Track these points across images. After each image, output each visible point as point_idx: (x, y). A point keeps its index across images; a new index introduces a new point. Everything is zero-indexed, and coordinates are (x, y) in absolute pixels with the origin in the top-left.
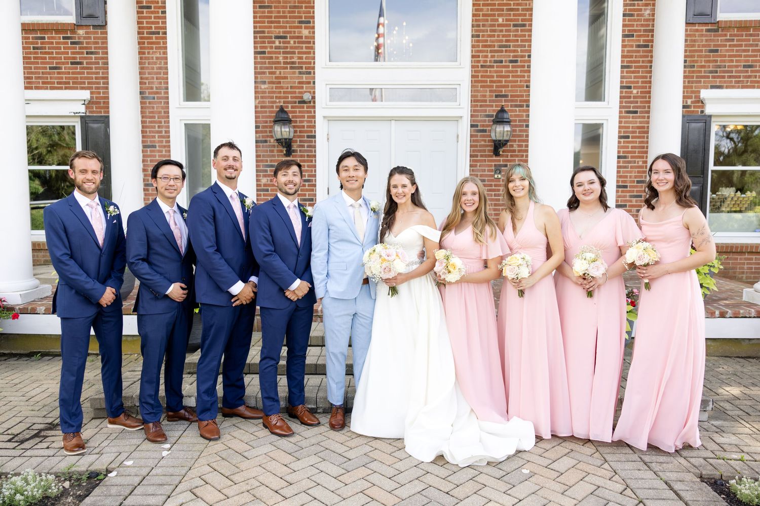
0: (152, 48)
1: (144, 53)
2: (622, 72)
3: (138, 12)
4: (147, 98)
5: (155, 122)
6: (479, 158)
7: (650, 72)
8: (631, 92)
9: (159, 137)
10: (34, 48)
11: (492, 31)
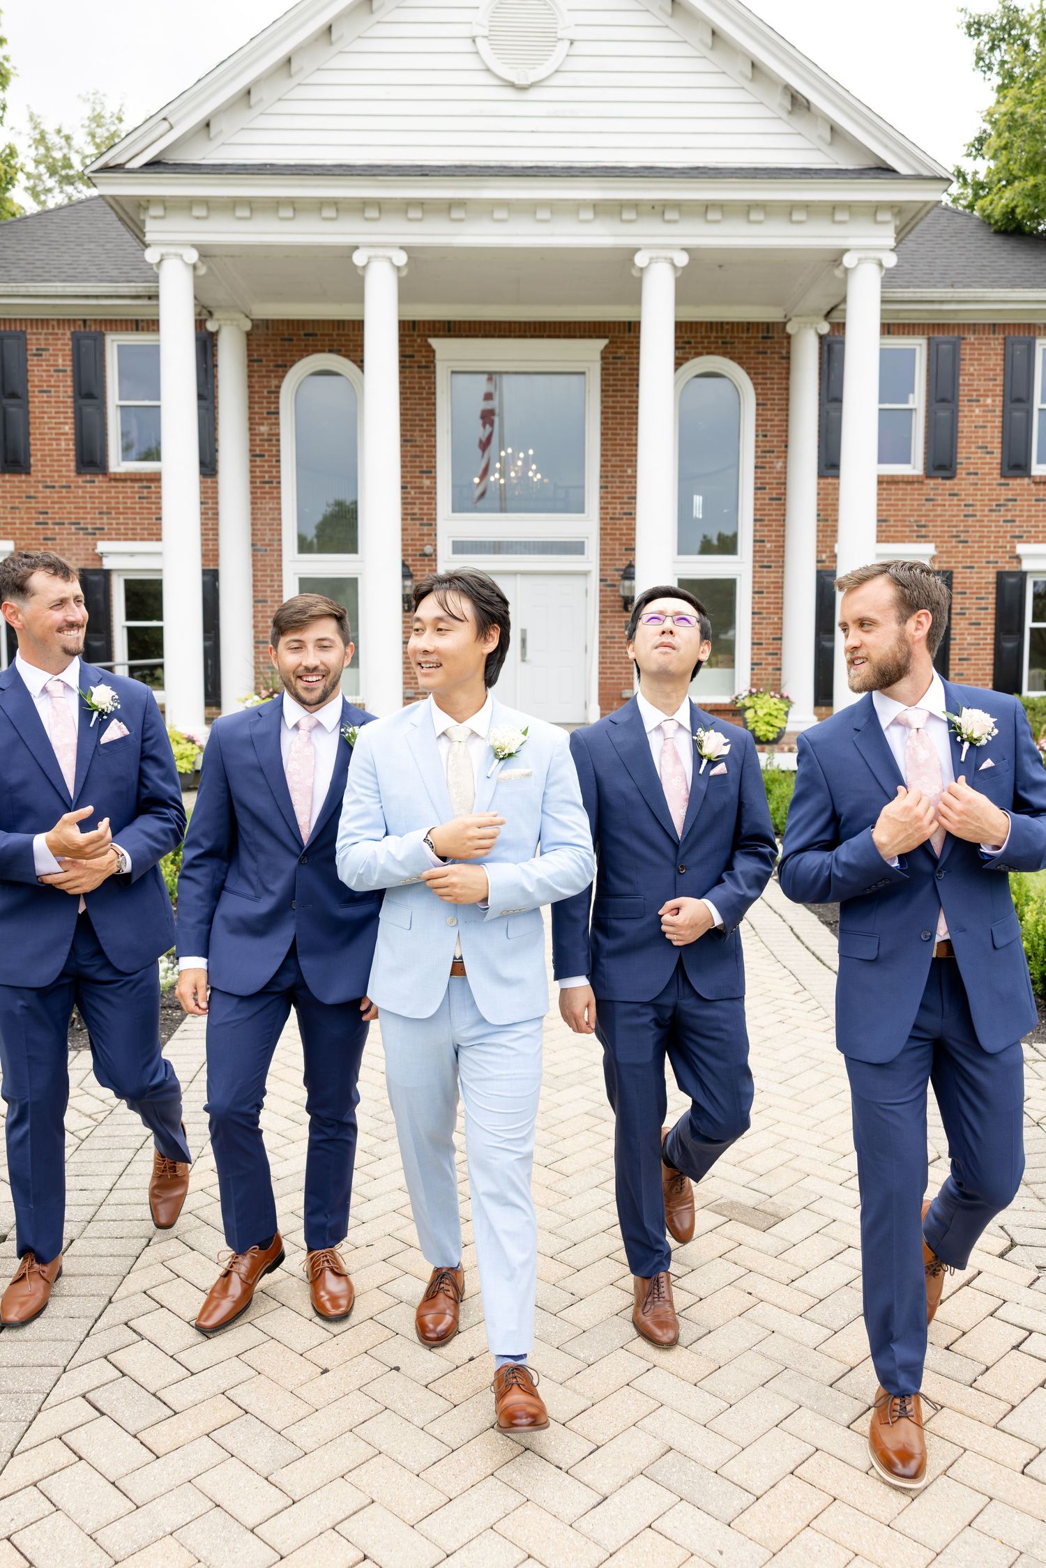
0: (265, 498)
1: (256, 503)
2: (755, 525)
3: (251, 461)
4: (259, 550)
5: (267, 576)
6: (609, 614)
7: (784, 526)
8: (765, 546)
9: (271, 591)
10: (140, 498)
11: (620, 482)
